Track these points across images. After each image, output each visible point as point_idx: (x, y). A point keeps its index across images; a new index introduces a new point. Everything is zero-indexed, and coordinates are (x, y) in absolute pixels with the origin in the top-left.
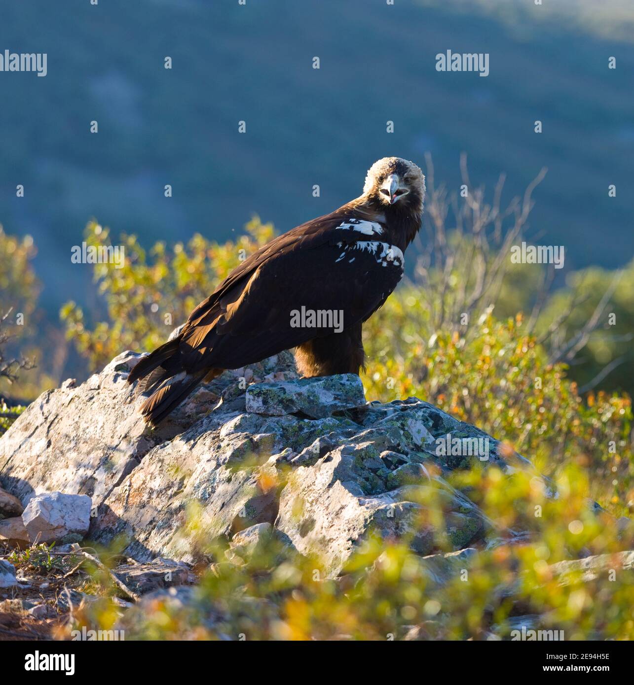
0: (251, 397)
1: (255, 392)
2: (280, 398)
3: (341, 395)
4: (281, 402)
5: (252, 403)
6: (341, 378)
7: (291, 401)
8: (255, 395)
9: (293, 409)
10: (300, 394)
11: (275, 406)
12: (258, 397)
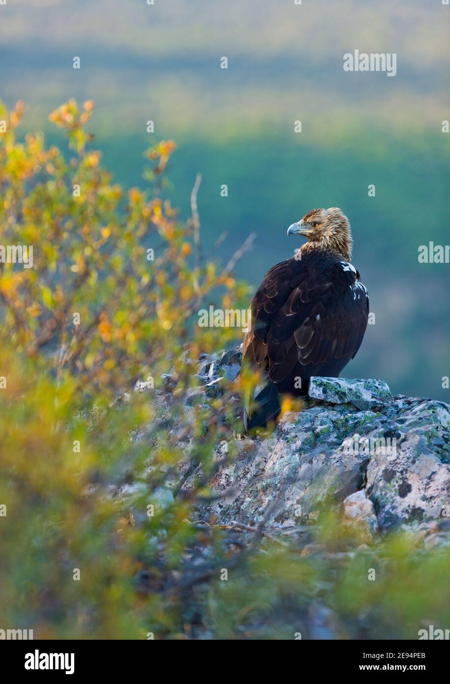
0: (315, 386)
1: (318, 383)
2: (337, 391)
3: (376, 395)
4: (337, 393)
5: (315, 390)
6: (374, 382)
7: (344, 394)
8: (318, 385)
9: (345, 400)
10: (350, 390)
11: (333, 396)
12: (320, 386)
